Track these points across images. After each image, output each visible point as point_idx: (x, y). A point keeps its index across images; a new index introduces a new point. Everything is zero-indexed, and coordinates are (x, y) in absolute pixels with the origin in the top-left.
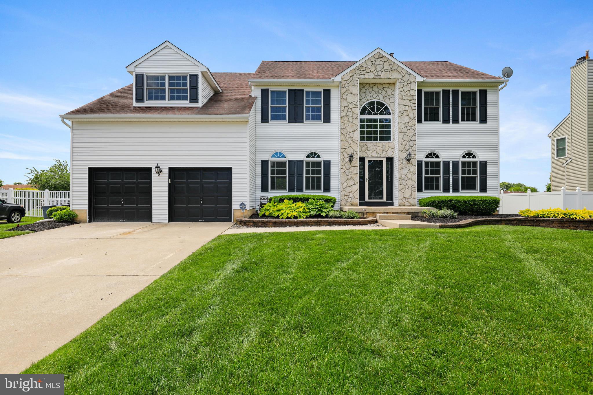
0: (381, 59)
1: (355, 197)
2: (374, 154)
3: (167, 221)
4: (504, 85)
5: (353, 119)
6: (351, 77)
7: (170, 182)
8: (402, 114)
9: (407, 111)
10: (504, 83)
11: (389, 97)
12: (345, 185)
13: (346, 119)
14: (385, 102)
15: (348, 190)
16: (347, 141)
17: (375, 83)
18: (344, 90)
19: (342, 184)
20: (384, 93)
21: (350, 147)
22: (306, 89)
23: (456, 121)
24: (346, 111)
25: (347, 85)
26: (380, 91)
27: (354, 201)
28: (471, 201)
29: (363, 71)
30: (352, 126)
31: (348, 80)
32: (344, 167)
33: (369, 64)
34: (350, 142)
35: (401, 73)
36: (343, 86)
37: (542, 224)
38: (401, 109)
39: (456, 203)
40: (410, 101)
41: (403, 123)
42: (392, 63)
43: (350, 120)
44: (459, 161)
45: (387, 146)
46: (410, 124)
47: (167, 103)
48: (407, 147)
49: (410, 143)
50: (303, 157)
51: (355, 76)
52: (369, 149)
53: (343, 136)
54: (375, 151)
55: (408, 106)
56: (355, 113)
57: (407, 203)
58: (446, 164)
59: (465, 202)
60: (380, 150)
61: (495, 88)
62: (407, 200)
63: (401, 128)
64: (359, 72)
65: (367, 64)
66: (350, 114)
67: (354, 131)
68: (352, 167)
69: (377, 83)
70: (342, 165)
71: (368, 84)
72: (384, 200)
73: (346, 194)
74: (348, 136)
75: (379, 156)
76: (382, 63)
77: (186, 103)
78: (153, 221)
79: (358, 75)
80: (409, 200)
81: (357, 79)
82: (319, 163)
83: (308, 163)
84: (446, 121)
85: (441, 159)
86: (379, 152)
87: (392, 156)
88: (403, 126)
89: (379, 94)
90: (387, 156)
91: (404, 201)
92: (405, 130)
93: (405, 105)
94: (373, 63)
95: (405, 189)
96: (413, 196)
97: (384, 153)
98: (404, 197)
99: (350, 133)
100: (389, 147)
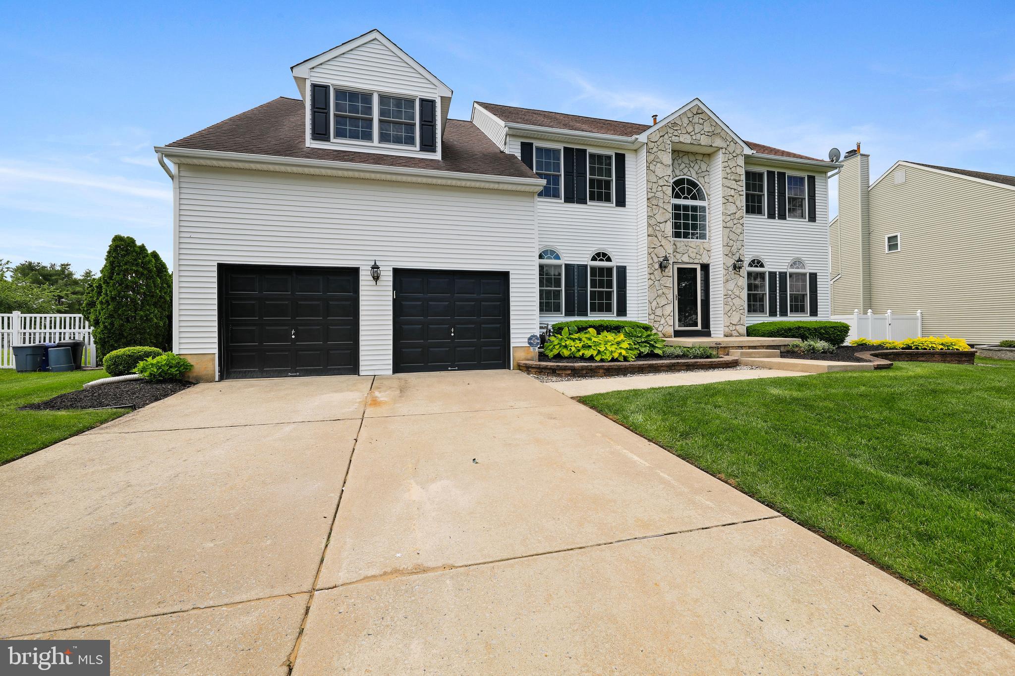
0: (700, 116)
1: (668, 324)
2: (685, 259)
3: (391, 372)
5: (664, 202)
6: (661, 137)
7: (395, 297)
8: (727, 200)
9: (733, 196)
10: (836, 168)
11: (703, 174)
12: (654, 304)
13: (654, 202)
14: (698, 181)
15: (659, 312)
16: (656, 236)
17: (685, 152)
18: (652, 157)
19: (651, 304)
20: (697, 167)
21: (661, 245)
22: (590, 150)
23: (782, 217)
24: (654, 190)
25: (655, 150)
26: (692, 165)
27: (667, 330)
28: (821, 328)
29: (676, 130)
30: (664, 213)
31: (656, 142)
32: (653, 277)
33: (686, 121)
34: (660, 238)
35: (726, 140)
36: (650, 151)
37: (921, 359)
38: (726, 193)
39: (805, 331)
40: (736, 182)
41: (729, 214)
42: (714, 124)
43: (661, 204)
44: (786, 272)
45: (702, 247)
46: (737, 216)
47: (375, 146)
48: (734, 249)
49: (737, 244)
50: (586, 259)
51: (666, 136)
52: (678, 250)
53: (650, 229)
54: (687, 255)
55: (735, 190)
56: (667, 194)
57: (735, 331)
58: (772, 275)
59: (815, 329)
60: (692, 252)
61: (824, 175)
62: (734, 328)
63: (726, 221)
64: (672, 131)
65: (683, 120)
66: (660, 194)
67: (666, 222)
68: (664, 276)
69: (688, 152)
70: (650, 274)
71: (676, 153)
72: (699, 327)
73: (657, 319)
74: (658, 228)
75: (691, 261)
76: (701, 121)
77: (413, 151)
78: (361, 373)
79: (670, 135)
80: (738, 327)
81: (669, 142)
82: (610, 270)
83: (593, 269)
84: (771, 216)
85: (767, 269)
86: (692, 255)
87: (708, 263)
88: (729, 218)
89: (690, 169)
90: (701, 262)
91: (731, 328)
92: (730, 224)
93: (731, 187)
94: (691, 119)
95: (731, 312)
96: (742, 322)
97: (698, 257)
98: (731, 323)
99: (661, 225)
100: (704, 248)
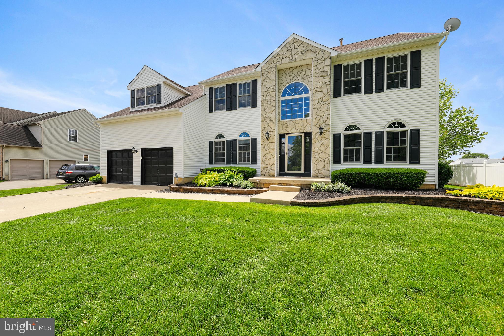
0: (296, 44)
1: (272, 169)
2: (294, 131)
3: (140, 184)
4: (443, 39)
5: (271, 101)
6: (269, 65)
7: (142, 159)
8: (316, 90)
9: (321, 87)
11: (307, 77)
12: (264, 158)
13: (265, 102)
14: (304, 82)
15: (267, 162)
16: (266, 121)
17: (295, 67)
18: (264, 78)
19: (262, 158)
20: (303, 74)
21: (268, 126)
22: (239, 82)
23: (380, 89)
24: (265, 96)
25: (266, 73)
26: (299, 73)
27: (271, 172)
28: (384, 174)
29: (279, 58)
30: (270, 107)
31: (267, 69)
32: (263, 143)
33: (285, 50)
34: (268, 121)
35: (315, 52)
36: (263, 75)
38: (315, 87)
39: (366, 175)
40: (324, 77)
41: (317, 99)
42: (306, 45)
43: (269, 103)
44: (383, 132)
45: (305, 122)
46: (324, 100)
47: (146, 106)
48: (320, 122)
49: (323, 118)
50: (237, 137)
51: (273, 63)
52: (288, 126)
53: (262, 117)
54: (295, 128)
55: (322, 82)
56: (273, 96)
57: (321, 174)
58: (368, 135)
59: (377, 174)
60: (298, 126)
61: (434, 46)
62: (320, 172)
63: (314, 104)
64: (276, 59)
65: (283, 50)
66: (268, 97)
67: (272, 112)
68: (270, 143)
69: (297, 67)
71: (289, 69)
72: (302, 171)
73: (266, 166)
74: (267, 116)
75: (297, 132)
76: (296, 47)
77: (155, 105)
78: (134, 184)
79: (275, 62)
80: (322, 172)
81: (274, 66)
82: (248, 141)
83: (240, 142)
84: (368, 91)
85: (361, 131)
86: (297, 128)
87: (310, 131)
88: (317, 102)
89: (298, 77)
90: (305, 131)
91: (317, 172)
92: (319, 105)
93: (319, 81)
94: (289, 48)
95: (318, 161)
96: (326, 168)
97: (303, 128)
98: (317, 169)
99: (269, 114)
100: (307, 123)
